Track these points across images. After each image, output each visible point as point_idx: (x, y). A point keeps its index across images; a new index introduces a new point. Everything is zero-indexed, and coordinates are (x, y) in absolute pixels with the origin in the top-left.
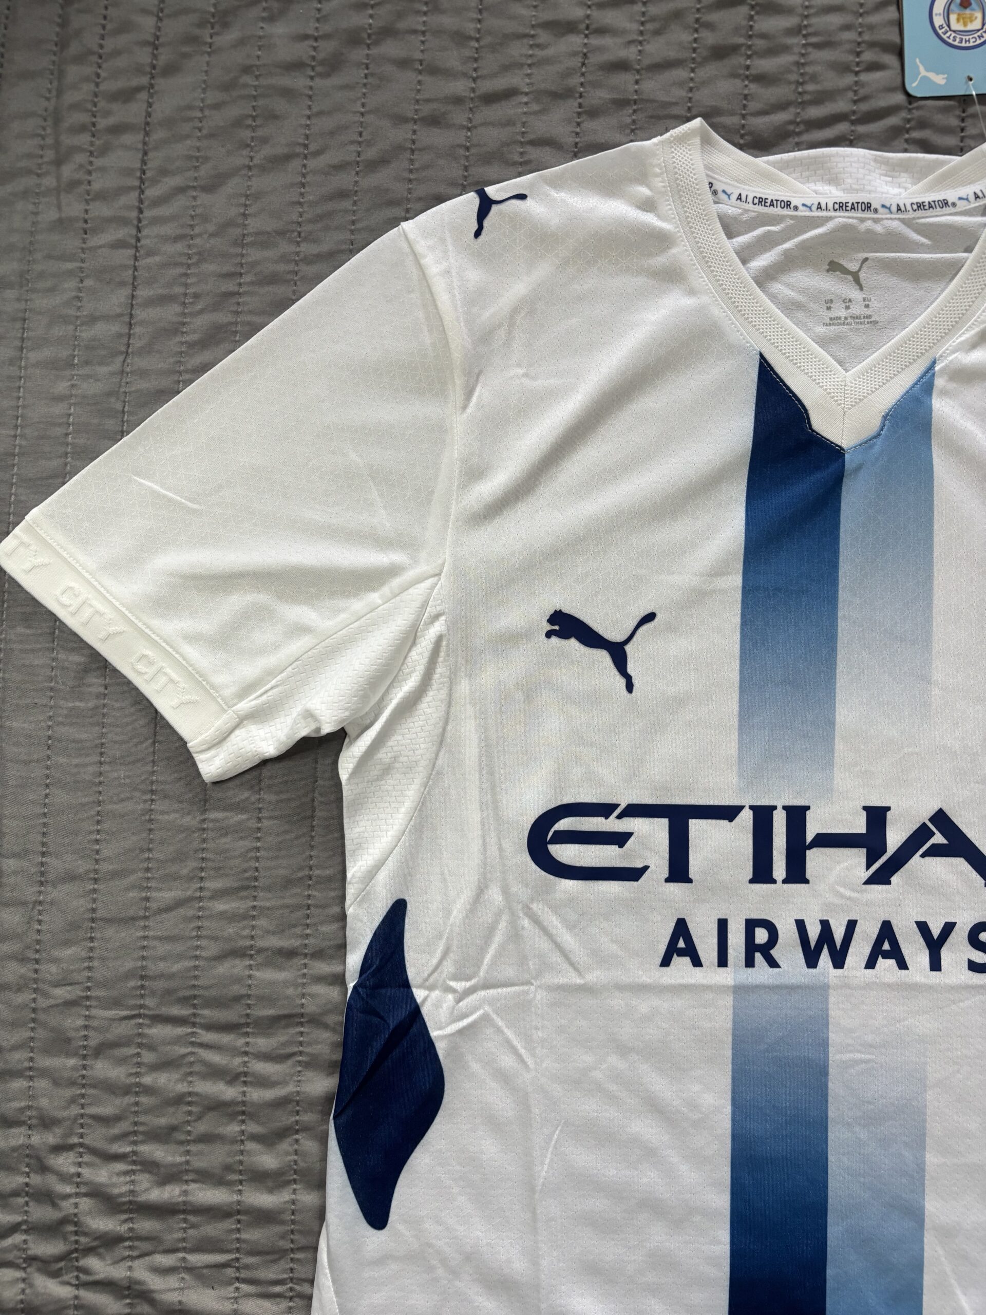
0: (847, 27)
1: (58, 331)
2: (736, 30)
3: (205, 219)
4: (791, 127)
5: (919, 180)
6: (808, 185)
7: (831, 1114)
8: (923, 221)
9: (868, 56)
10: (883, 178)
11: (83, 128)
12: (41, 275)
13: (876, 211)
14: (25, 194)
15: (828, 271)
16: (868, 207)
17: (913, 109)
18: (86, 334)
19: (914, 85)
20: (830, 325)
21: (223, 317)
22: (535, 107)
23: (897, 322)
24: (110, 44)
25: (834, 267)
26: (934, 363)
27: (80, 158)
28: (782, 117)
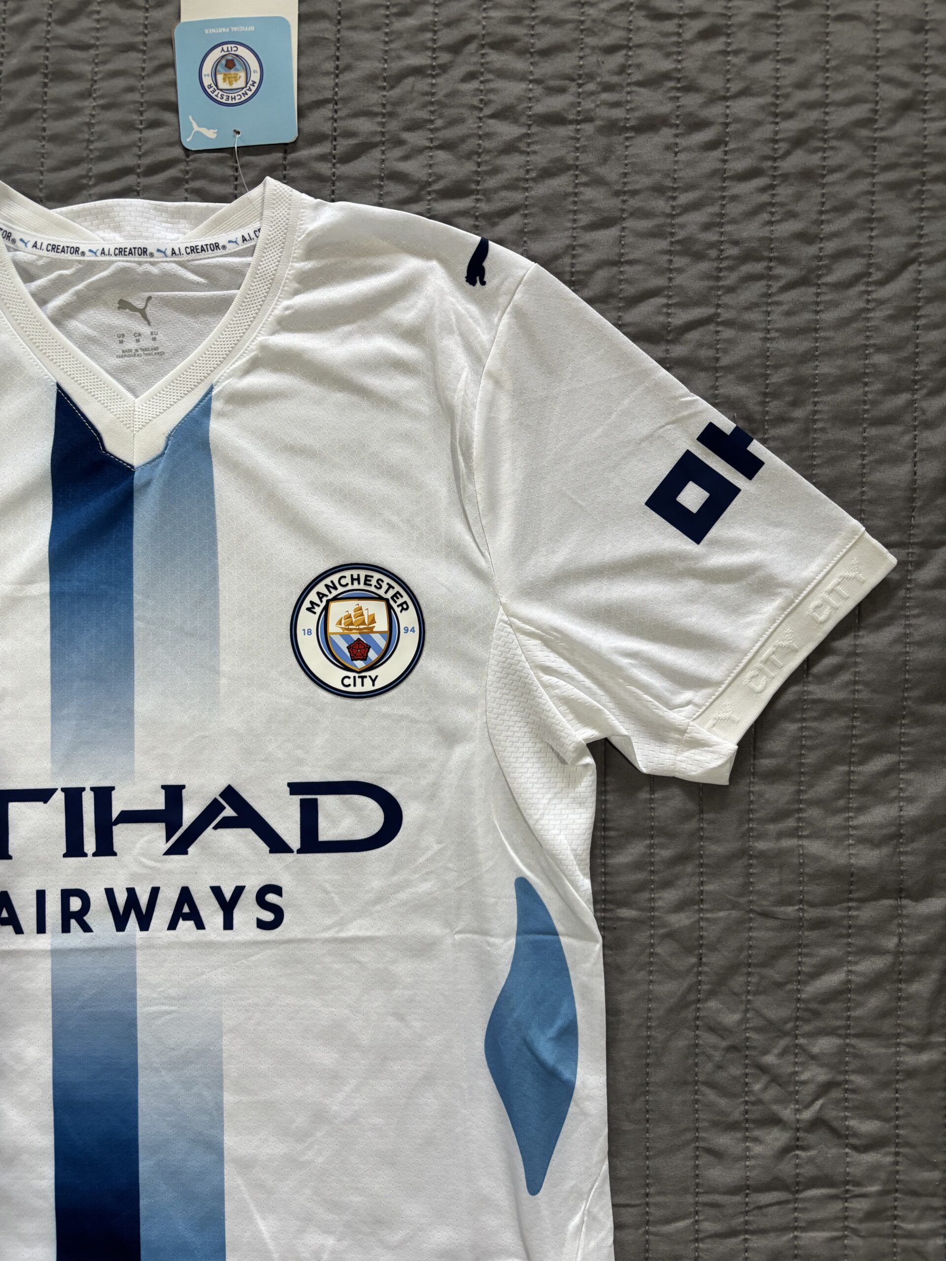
0: (131, 89)
2: (32, 96)
4: (84, 181)
5: (197, 225)
6: (98, 232)
7: (140, 1061)
8: (197, 262)
9: (150, 115)
10: (163, 224)
13: (152, 255)
15: (119, 308)
16: (144, 251)
17: (190, 161)
19: (188, 140)
20: (122, 356)
23: (181, 352)
25: (123, 305)
26: (211, 389)
28: (74, 172)
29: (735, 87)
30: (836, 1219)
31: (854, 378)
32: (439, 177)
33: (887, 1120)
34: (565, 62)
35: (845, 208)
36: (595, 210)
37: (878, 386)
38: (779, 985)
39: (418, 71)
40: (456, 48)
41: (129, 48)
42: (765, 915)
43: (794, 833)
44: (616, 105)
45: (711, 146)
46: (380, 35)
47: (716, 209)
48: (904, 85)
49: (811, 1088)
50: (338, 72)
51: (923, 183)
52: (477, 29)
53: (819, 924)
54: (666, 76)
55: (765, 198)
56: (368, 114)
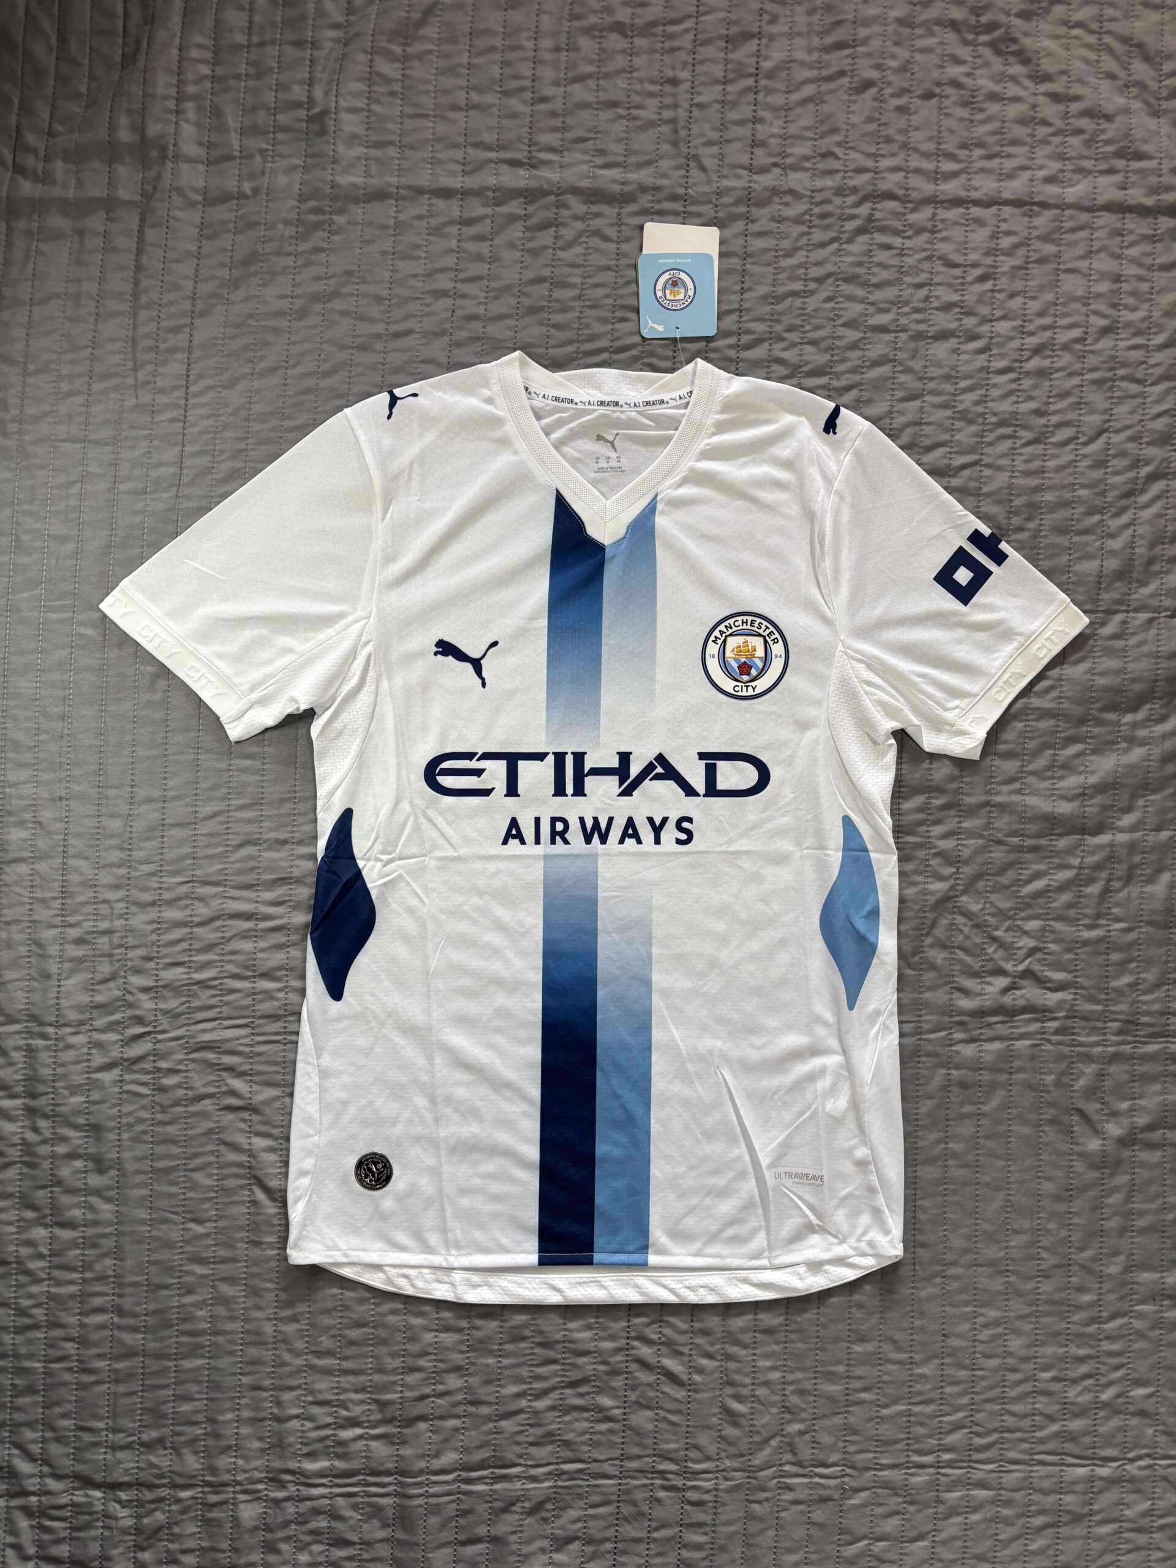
0: (607, 296)
1: (137, 472)
2: (542, 298)
3: (226, 405)
5: (649, 387)
6: (586, 390)
7: (599, 927)
8: (650, 412)
9: (620, 313)
10: (629, 386)
11: (151, 349)
12: (126, 438)
13: (622, 406)
14: (115, 389)
15: (596, 440)
16: (617, 404)
17: (645, 345)
18: (154, 474)
19: (645, 331)
20: (598, 472)
21: (238, 464)
22: (424, 341)
23: (636, 471)
24: (166, 298)
25: (600, 438)
26: (657, 495)
27: (150, 368)
28: (569, 349)
29: (998, 313)
30: (1037, 1033)
31: (1067, 504)
32: (807, 363)
33: (1070, 972)
34: (890, 293)
35: (1065, 394)
36: (906, 389)
37: (1081, 510)
38: (1007, 887)
39: (794, 294)
40: (820, 280)
41: (608, 268)
42: (999, 842)
43: (1019, 792)
44: (922, 321)
45: (980, 351)
46: (771, 269)
48: (1106, 317)
49: (1024, 951)
50: (743, 291)
51: (1114, 381)
52: (834, 269)
53: (1033, 849)
54: (954, 305)
55: (1014, 386)
56: (762, 320)
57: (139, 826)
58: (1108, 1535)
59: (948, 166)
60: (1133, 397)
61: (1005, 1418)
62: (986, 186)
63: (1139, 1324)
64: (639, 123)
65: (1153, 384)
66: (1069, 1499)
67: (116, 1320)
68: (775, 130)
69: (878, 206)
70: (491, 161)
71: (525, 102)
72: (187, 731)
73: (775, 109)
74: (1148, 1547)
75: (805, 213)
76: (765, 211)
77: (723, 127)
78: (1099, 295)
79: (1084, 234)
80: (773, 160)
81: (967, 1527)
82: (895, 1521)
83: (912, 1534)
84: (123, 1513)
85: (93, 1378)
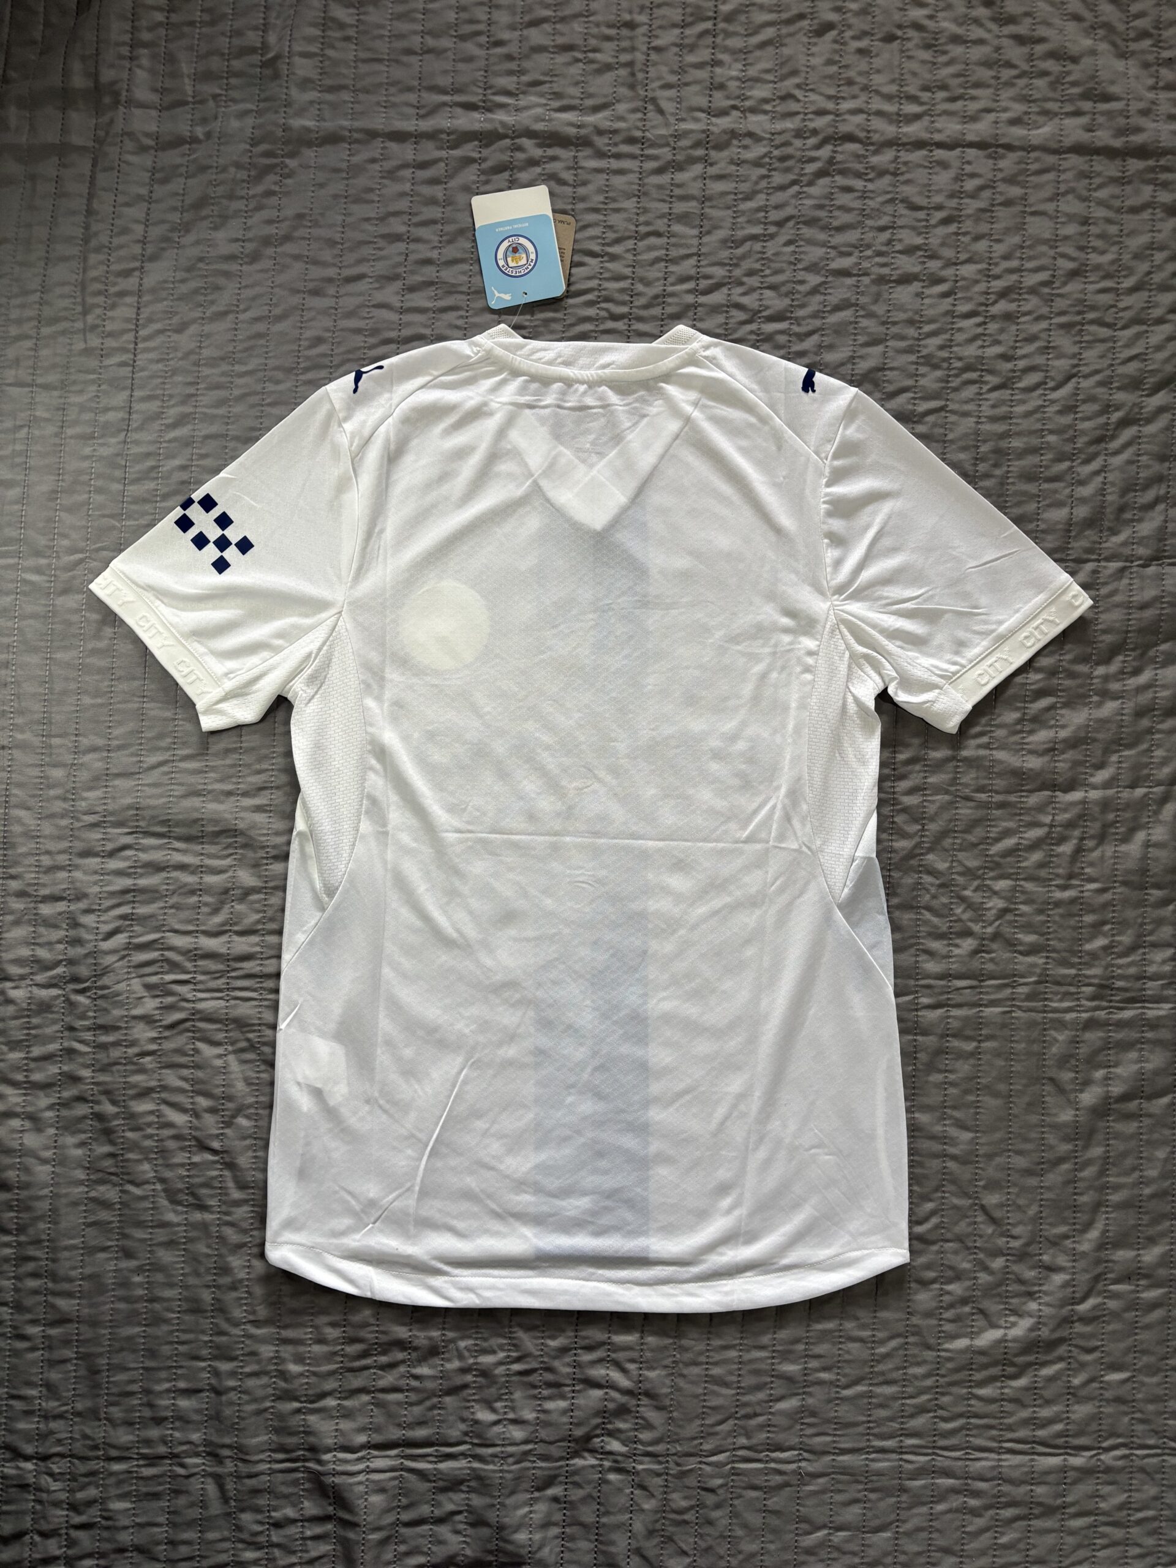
1: (87, 416)
3: (176, 349)
11: (99, 293)
12: (74, 382)
14: (63, 333)
18: (102, 419)
21: (187, 409)
22: (377, 285)
24: (116, 241)
27: (98, 311)
29: (963, 257)
30: (1007, 999)
31: (1035, 450)
32: (767, 308)
33: (1042, 935)
34: (852, 236)
35: (1032, 339)
36: (869, 334)
37: (1050, 456)
38: (975, 845)
39: (754, 238)
40: (780, 224)
42: (968, 799)
43: (987, 746)
44: (885, 265)
45: (945, 295)
46: (730, 212)
47: (947, 336)
48: (1073, 259)
49: (994, 912)
51: (1083, 325)
52: (794, 212)
53: (1002, 805)
54: (918, 248)
55: (980, 330)
56: (721, 264)
57: (84, 776)
58: (1082, 1529)
59: (912, 108)
60: (1103, 341)
61: (972, 1402)
62: (950, 128)
63: (1112, 1304)
64: (595, 66)
65: (1124, 328)
66: (1040, 1490)
67: (50, 1285)
68: (734, 73)
69: (839, 149)
70: (445, 104)
71: (481, 46)
72: (134, 679)
73: (733, 52)
74: (1125, 1542)
75: (765, 156)
76: (725, 154)
77: (682, 70)
78: (1066, 238)
79: (1051, 176)
80: (732, 102)
81: (932, 1517)
82: (856, 1509)
83: (876, 1523)
84: (55, 1486)
85: (24, 1345)
